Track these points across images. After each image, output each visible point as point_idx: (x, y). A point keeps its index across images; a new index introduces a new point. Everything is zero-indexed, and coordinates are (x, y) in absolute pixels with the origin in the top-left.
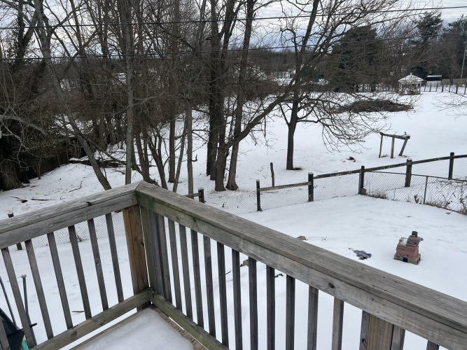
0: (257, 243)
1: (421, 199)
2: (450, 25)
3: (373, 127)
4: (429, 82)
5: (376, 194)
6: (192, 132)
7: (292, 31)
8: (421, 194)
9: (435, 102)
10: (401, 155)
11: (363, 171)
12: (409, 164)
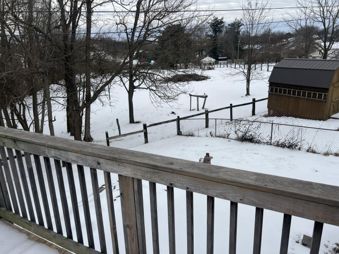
0: (56, 148)
1: (214, 134)
2: (229, 25)
3: (182, 90)
4: (220, 62)
5: (187, 134)
6: (50, 99)
7: (124, 24)
8: (213, 131)
9: (221, 73)
10: (203, 108)
11: (178, 119)
12: (207, 113)
